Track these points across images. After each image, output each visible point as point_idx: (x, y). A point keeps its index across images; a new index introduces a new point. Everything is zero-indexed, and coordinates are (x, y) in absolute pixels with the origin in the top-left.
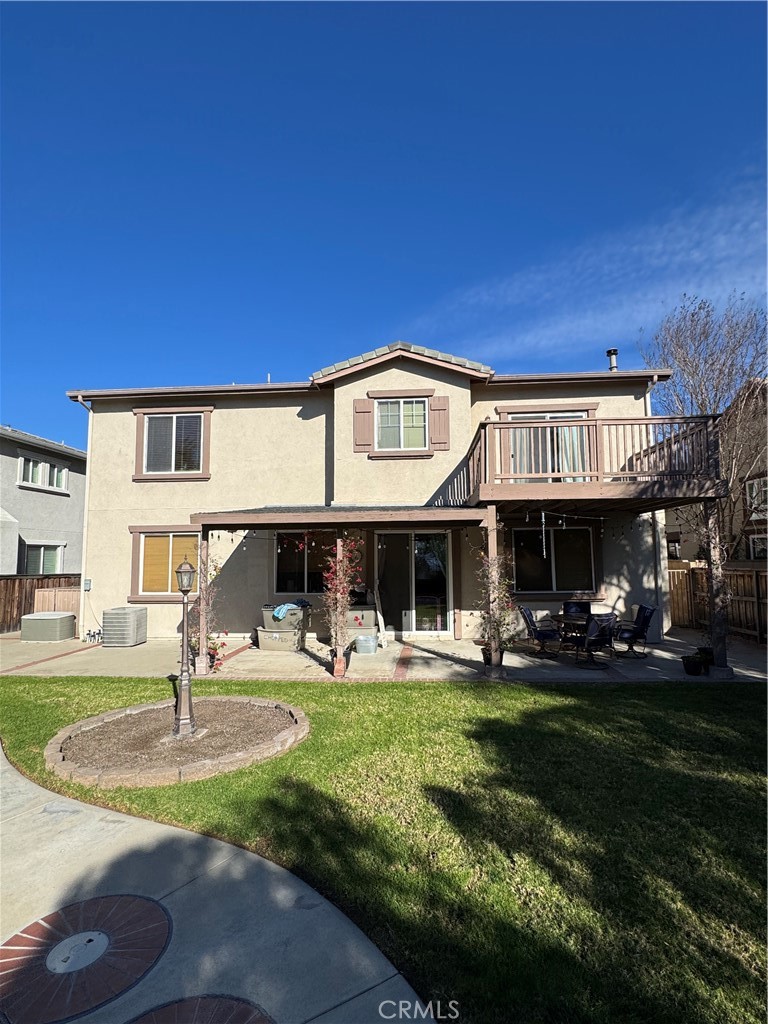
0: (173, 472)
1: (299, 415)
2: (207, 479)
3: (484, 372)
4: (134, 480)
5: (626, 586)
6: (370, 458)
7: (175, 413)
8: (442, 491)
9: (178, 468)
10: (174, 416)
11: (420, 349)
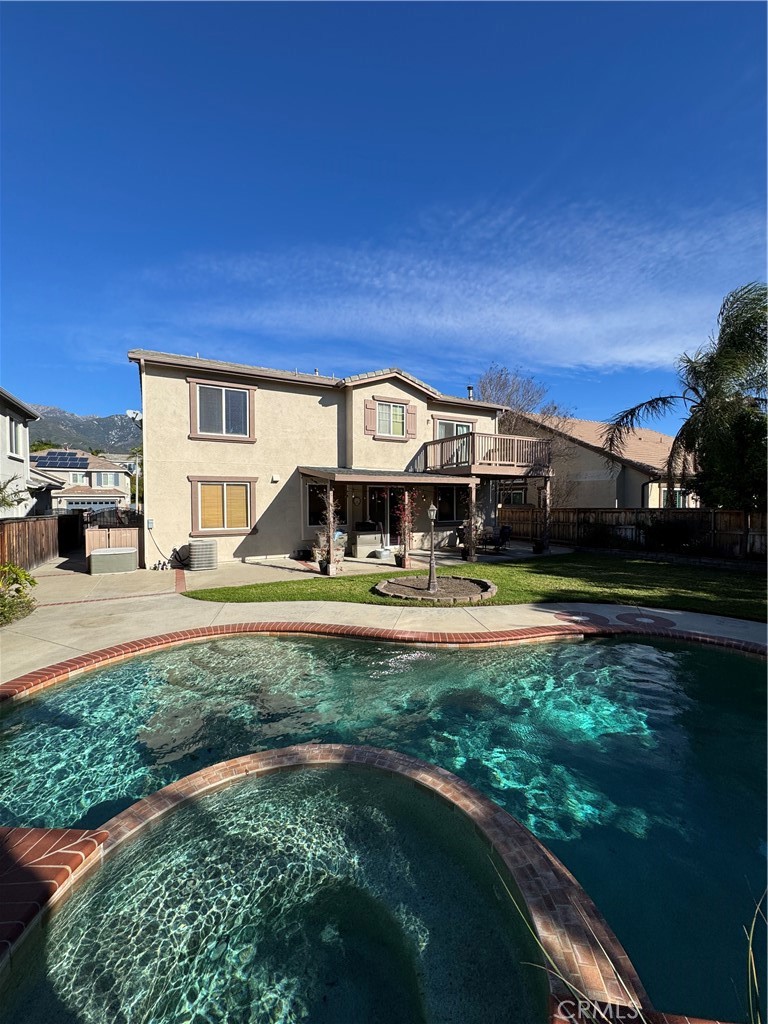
0: (224, 434)
1: (320, 402)
2: (253, 443)
3: (439, 395)
4: (189, 438)
5: (484, 517)
6: (374, 439)
7: (225, 387)
8: (412, 463)
9: (227, 432)
10: (224, 389)
11: (407, 375)
